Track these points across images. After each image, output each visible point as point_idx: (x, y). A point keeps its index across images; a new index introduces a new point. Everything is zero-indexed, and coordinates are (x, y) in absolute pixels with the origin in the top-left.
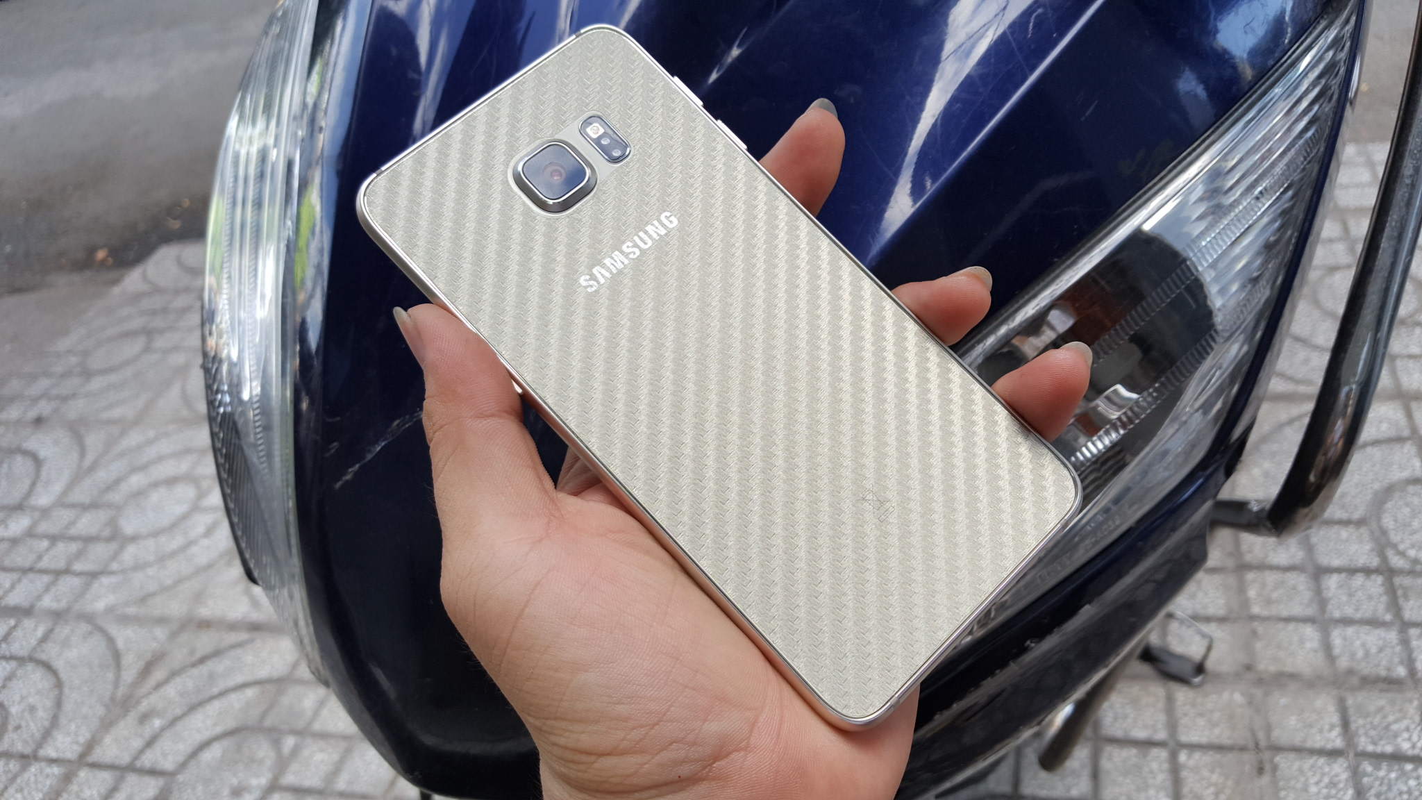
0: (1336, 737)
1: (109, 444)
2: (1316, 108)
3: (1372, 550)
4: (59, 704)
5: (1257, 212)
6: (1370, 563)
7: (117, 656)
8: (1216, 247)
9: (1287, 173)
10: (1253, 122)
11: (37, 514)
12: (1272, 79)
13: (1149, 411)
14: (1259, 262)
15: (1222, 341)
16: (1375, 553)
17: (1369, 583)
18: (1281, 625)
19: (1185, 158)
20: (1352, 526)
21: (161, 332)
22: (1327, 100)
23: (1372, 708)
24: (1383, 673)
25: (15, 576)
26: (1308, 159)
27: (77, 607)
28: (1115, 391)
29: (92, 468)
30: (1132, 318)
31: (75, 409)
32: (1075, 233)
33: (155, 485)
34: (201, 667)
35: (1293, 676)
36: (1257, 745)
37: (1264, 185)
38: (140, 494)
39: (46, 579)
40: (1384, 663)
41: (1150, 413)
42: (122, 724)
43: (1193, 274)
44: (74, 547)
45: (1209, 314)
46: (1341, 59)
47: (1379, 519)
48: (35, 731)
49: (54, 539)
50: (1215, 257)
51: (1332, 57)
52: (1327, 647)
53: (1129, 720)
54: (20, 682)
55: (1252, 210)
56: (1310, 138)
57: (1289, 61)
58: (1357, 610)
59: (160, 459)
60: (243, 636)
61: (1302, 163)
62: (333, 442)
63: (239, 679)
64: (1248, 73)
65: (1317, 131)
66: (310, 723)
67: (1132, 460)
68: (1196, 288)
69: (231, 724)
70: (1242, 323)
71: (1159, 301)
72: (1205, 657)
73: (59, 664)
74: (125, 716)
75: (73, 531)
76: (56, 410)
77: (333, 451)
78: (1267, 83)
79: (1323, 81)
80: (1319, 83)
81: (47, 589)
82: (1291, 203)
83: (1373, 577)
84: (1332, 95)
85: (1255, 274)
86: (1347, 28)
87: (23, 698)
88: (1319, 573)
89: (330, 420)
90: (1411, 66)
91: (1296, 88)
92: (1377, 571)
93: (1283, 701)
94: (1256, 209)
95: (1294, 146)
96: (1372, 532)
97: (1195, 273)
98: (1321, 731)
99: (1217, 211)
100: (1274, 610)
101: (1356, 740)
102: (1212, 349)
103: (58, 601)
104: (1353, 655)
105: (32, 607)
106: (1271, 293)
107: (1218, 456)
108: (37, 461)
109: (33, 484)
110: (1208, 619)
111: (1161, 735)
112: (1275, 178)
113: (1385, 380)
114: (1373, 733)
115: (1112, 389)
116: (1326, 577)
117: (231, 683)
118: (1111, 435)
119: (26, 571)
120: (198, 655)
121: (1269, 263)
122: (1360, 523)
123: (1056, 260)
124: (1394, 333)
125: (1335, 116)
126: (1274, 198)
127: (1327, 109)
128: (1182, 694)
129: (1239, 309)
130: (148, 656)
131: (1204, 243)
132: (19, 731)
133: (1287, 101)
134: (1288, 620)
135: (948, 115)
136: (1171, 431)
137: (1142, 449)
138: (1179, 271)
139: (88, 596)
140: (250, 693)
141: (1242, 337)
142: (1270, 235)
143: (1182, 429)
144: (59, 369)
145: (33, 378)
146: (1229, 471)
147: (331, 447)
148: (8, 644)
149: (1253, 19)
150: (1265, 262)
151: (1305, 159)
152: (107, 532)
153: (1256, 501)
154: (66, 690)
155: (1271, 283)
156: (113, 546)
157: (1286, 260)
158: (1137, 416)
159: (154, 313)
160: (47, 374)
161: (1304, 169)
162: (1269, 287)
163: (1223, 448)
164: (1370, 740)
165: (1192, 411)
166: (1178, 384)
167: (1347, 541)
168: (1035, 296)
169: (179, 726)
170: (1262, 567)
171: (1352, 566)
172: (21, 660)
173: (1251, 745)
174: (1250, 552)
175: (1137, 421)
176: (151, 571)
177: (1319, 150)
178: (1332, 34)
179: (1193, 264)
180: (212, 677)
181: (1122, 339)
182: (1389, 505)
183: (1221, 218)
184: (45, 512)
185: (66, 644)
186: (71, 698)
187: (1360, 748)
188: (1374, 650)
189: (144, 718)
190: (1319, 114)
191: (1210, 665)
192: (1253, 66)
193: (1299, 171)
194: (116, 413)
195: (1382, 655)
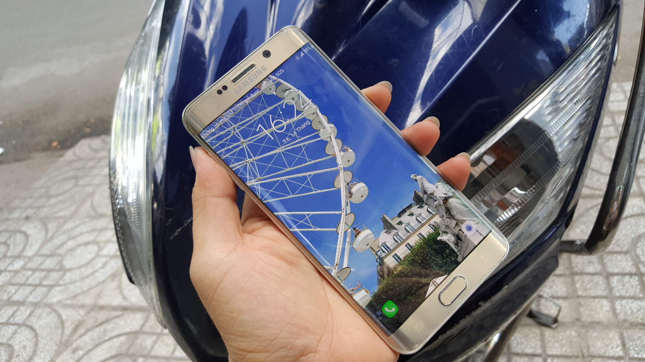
0: (620, 351)
1: (59, 228)
2: (599, 64)
3: (632, 265)
4: (36, 345)
5: (575, 110)
6: (632, 271)
7: (62, 322)
8: (558, 125)
9: (588, 92)
10: (572, 71)
11: (26, 260)
12: (579, 52)
13: (531, 198)
14: (577, 132)
15: (562, 166)
16: (634, 266)
17: (631, 280)
18: (592, 300)
19: (542, 87)
20: (623, 254)
21: (82, 177)
22: (604, 61)
23: (636, 337)
24: (640, 321)
25: (17, 287)
26: (597, 86)
27: (44, 301)
28: (514, 191)
29: (52, 238)
30: (522, 157)
31: (44, 212)
32: (495, 120)
33: (79, 245)
34: (100, 327)
35: (598, 323)
36: (583, 355)
37: (578, 98)
38: (72, 250)
39: (31, 288)
40: (640, 316)
41: (531, 199)
42: (65, 353)
43: (548, 137)
44: (43, 274)
45: (556, 155)
46: (609, 43)
47: (635, 251)
48: (26, 357)
49: (34, 270)
50: (557, 129)
51: (606, 42)
52: (614, 310)
53: (524, 345)
54: (19, 335)
55: (573, 109)
56: (598, 77)
57: (587, 44)
58: (627, 292)
59: (82, 234)
60: (119, 313)
61: (594, 88)
62: (169, 218)
63: (118, 332)
64: (568, 50)
65: (600, 74)
66: (149, 352)
67: (523, 221)
68: (549, 144)
69: (114, 352)
70: (571, 158)
71: (534, 150)
72: (558, 315)
73: (36, 327)
74: (66, 350)
75: (43, 267)
76: (35, 213)
77: (169, 223)
78: (577, 54)
79: (602, 52)
80: (600, 53)
81: (31, 293)
82: (591, 105)
83: (634, 277)
84: (606, 58)
85: (576, 137)
86: (611, 30)
87: (20, 342)
88: (609, 276)
89: (168, 209)
90: (640, 47)
91: (590, 56)
92: (635, 274)
93: (594, 335)
94: (575, 109)
95: (590, 81)
96: (632, 257)
97: (549, 137)
98: (612, 348)
99: (556, 111)
100: (588, 293)
101: (629, 352)
102: (558, 170)
103: (36, 298)
104: (626, 313)
105: (24, 301)
106: (583, 145)
107: (562, 218)
108: (27, 236)
109: (25, 247)
110: (558, 298)
111: (539, 351)
112: (583, 95)
113: (634, 188)
114: (636, 349)
115: (513, 189)
116: (612, 277)
117: (114, 334)
118: (514, 209)
119: (21, 285)
120: (99, 322)
121: (582, 132)
122: (626, 253)
123: (487, 132)
124: (638, 166)
125: (608, 67)
126: (582, 103)
127: (604, 65)
128: (548, 332)
129: (569, 152)
130: (76, 323)
131: (552, 124)
132: (18, 357)
133: (586, 62)
134: (595, 297)
135: (437, 71)
136: (541, 207)
137: (527, 216)
138: (542, 136)
139: (49, 296)
140: (122, 338)
141: (570, 165)
142: (581, 120)
143: (546, 205)
144: (36, 195)
145: (25, 199)
146: (567, 225)
147: (168, 221)
148: (14, 318)
149: (570, 26)
150: (580, 132)
151: (596, 86)
152: (57, 267)
153: (579, 240)
154: (40, 339)
155: (583, 140)
156: (61, 273)
157: (589, 131)
158: (526, 200)
159: (79, 169)
160: (31, 197)
161: (595, 91)
162: (582, 142)
163: (564, 215)
164: (635, 352)
165: (550, 198)
166: (543, 186)
167: (621, 261)
168: (478, 148)
169: (91, 354)
170: (582, 273)
171: (624, 272)
172: (19, 325)
173: (581, 355)
174: (576, 267)
175: (526, 202)
176: (77, 284)
177: (601, 82)
178: (605, 32)
179: (548, 133)
180: (105, 331)
181: (518, 166)
182: (639, 244)
183: (559, 113)
184: (30, 259)
185: (39, 317)
186: (42, 342)
187: (631, 356)
188: (635, 310)
189: (75, 351)
190: (601, 66)
191: (560, 319)
192: (570, 46)
193: (593, 91)
194: (62, 214)
195: (639, 313)
